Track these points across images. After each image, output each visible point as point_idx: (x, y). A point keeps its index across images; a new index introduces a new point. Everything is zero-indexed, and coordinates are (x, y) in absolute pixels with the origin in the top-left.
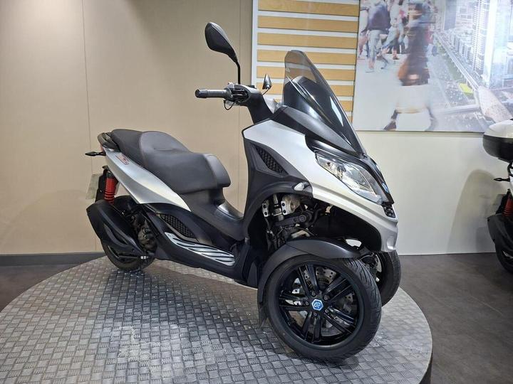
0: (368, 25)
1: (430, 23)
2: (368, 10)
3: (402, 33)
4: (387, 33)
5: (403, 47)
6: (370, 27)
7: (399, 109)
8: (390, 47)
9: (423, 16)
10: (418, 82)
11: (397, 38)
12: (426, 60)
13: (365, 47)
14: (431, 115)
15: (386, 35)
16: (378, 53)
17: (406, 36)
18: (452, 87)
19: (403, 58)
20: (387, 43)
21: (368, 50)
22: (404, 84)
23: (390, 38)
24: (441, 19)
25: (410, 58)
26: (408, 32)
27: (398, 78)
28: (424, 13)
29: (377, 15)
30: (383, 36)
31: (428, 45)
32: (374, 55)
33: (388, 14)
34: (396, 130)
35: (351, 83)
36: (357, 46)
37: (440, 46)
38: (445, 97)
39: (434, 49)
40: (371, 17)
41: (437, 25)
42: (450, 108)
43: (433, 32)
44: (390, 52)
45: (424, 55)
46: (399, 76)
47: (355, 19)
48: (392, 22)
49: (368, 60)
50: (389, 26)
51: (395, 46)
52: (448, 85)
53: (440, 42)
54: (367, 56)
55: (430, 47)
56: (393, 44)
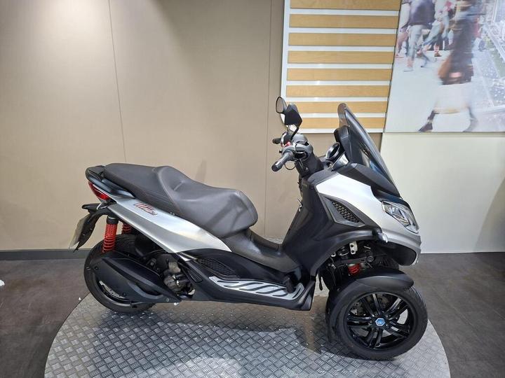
0: (410, 19)
1: (480, 15)
2: (410, 3)
3: (447, 27)
4: (430, 27)
5: (447, 43)
6: (411, 22)
7: (437, 109)
8: (433, 44)
9: (472, 7)
10: (460, 81)
11: (440, 33)
12: (471, 56)
13: (404, 44)
14: (471, 115)
15: (428, 30)
16: (418, 51)
17: (451, 31)
18: (498, 84)
19: (445, 54)
20: (429, 39)
21: (407, 48)
22: (444, 84)
23: (433, 33)
24: (493, 10)
25: (453, 55)
26: (454, 26)
27: (438, 76)
28: (474, 4)
29: (421, 9)
30: (426, 31)
31: (474, 40)
32: (414, 52)
33: (433, 6)
34: (432, 131)
35: (387, 83)
36: (396, 43)
37: (488, 40)
38: (489, 95)
39: (482, 43)
40: (413, 11)
41: (488, 16)
42: (493, 108)
43: (482, 25)
44: (432, 49)
45: (470, 51)
46: (439, 74)
47: (395, 14)
48: (437, 16)
49: (406, 59)
50: (433, 20)
51: (439, 42)
52: (494, 83)
53: (489, 35)
54: (406, 54)
55: (477, 42)
56: (437, 39)
